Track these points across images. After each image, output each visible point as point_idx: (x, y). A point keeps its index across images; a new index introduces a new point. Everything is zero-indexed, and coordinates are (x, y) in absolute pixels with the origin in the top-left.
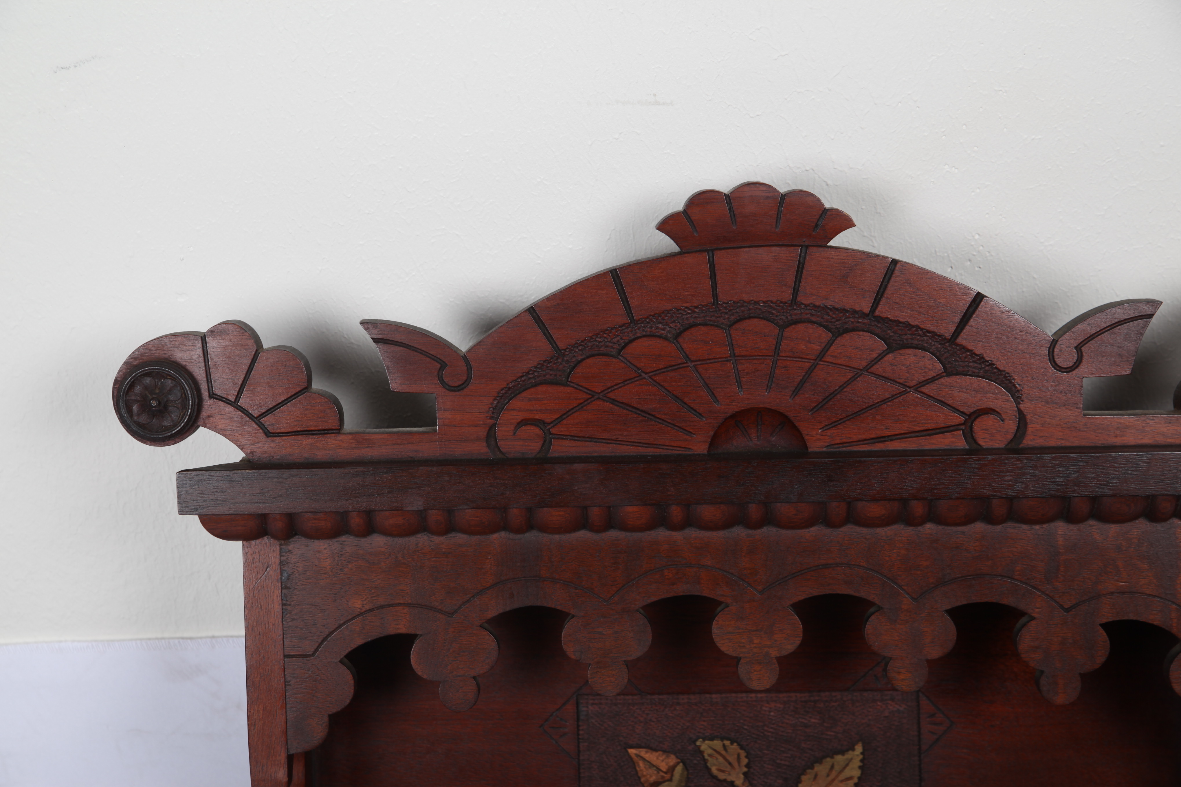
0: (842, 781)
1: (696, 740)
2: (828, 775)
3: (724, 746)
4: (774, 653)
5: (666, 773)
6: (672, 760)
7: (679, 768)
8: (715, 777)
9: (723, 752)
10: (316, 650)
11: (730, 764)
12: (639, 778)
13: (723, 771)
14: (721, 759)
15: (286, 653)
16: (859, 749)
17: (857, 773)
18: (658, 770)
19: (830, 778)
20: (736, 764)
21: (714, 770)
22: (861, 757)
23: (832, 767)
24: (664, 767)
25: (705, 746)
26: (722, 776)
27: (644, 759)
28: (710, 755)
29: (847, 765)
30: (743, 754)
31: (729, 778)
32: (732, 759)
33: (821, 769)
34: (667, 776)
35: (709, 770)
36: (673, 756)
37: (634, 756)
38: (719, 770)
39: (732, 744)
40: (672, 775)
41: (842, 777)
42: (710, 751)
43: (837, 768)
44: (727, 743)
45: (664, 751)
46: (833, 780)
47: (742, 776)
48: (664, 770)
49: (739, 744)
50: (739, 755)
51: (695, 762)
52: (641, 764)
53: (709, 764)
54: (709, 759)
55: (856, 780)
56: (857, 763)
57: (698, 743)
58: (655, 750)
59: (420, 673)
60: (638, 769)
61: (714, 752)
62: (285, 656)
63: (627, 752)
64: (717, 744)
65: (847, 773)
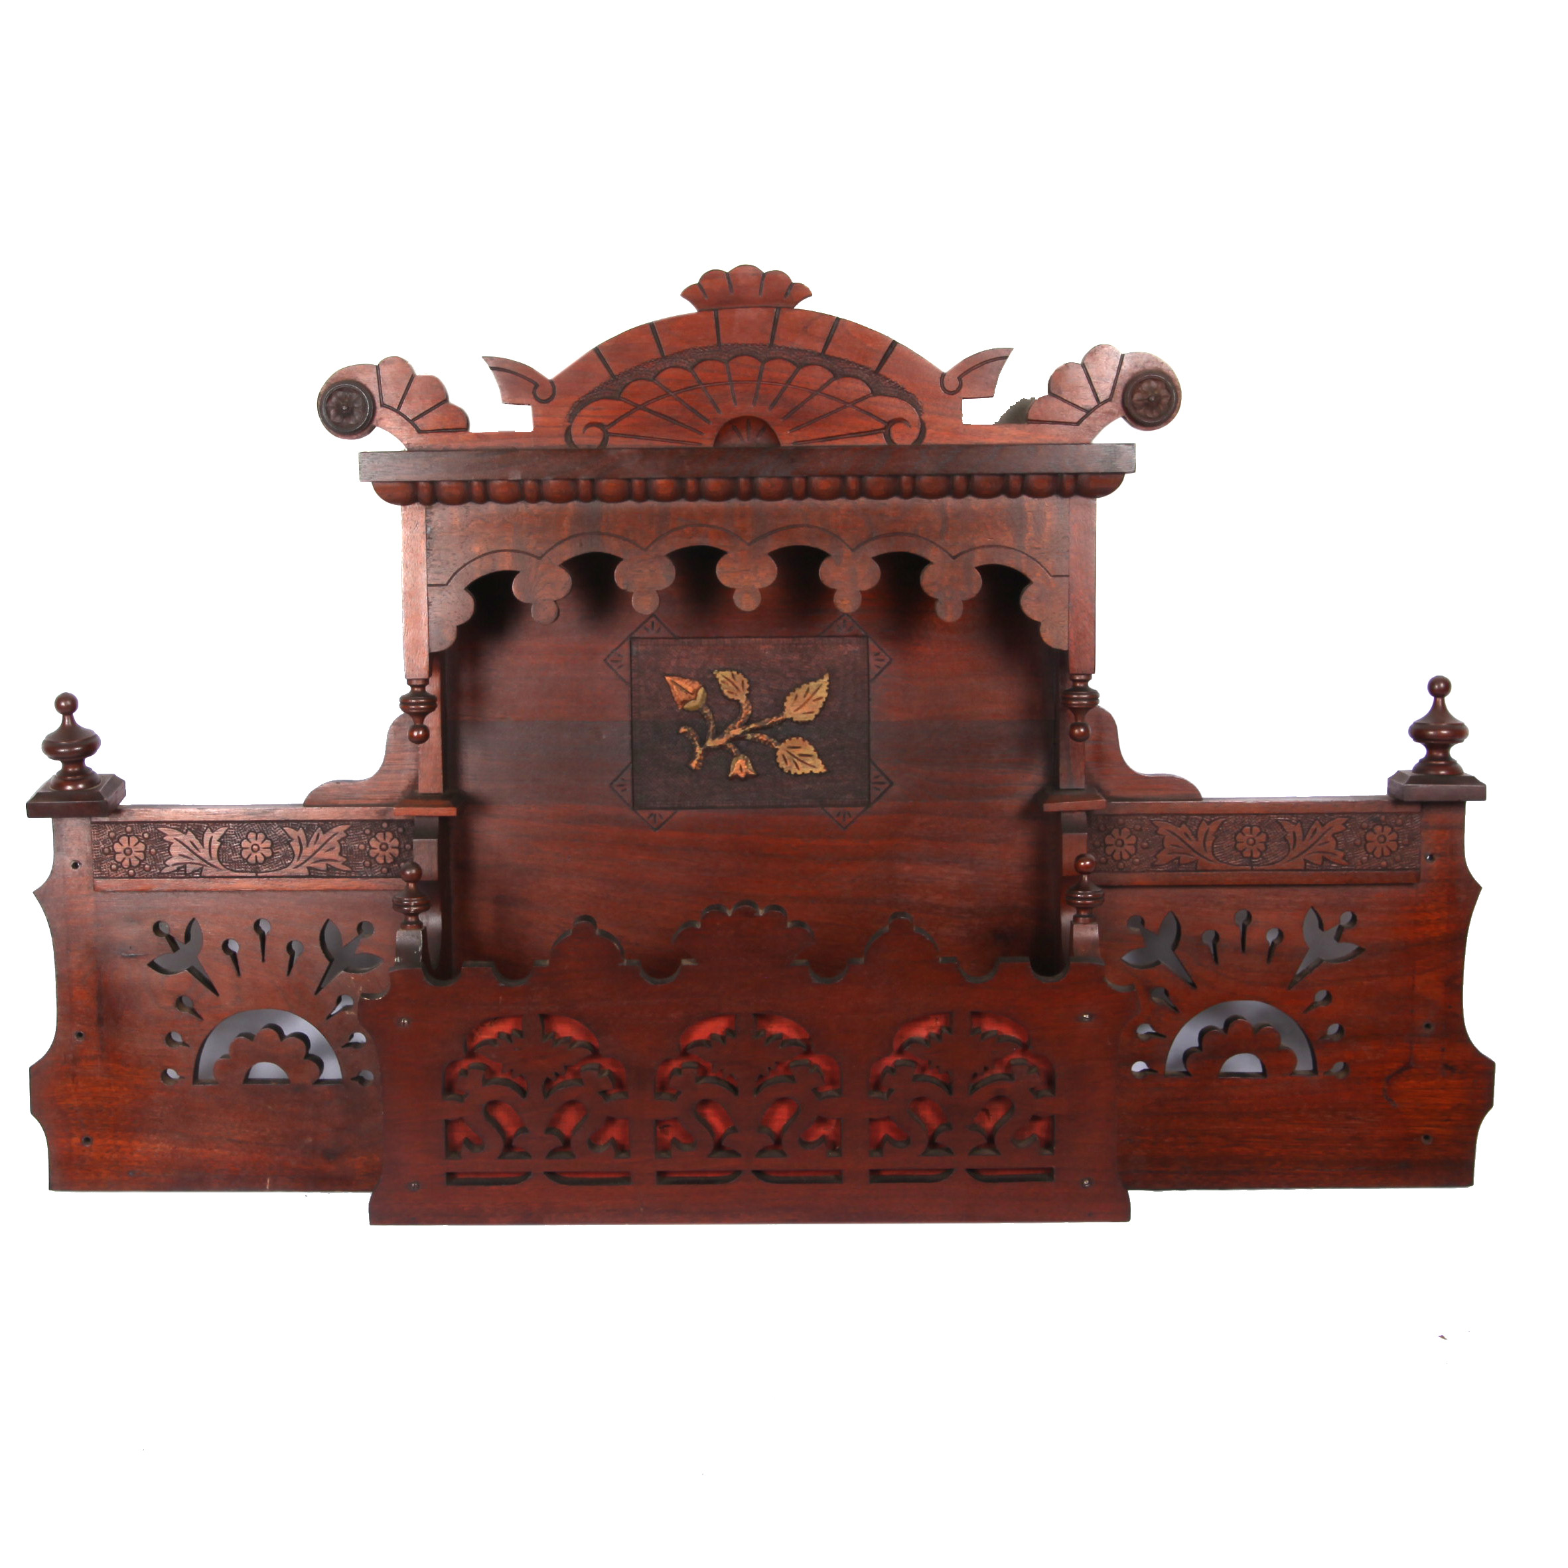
0: (814, 701)
1: (713, 671)
2: (805, 696)
3: (733, 676)
4: (758, 586)
5: (692, 694)
6: (697, 685)
7: (701, 691)
8: (726, 697)
9: (732, 680)
10: (449, 581)
11: (737, 688)
12: (673, 698)
13: (732, 693)
14: (730, 685)
15: (429, 583)
16: (826, 678)
17: (825, 695)
18: (687, 692)
19: (806, 699)
20: (740, 688)
21: (725, 692)
22: (828, 683)
23: (808, 691)
24: (690, 689)
25: (720, 676)
26: (731, 696)
27: (676, 684)
28: (723, 682)
29: (818, 689)
30: (746, 681)
31: (736, 698)
32: (739, 684)
33: (800, 692)
34: (693, 697)
35: (722, 692)
36: (697, 682)
37: (670, 683)
38: (729, 692)
39: (738, 673)
40: (696, 696)
41: (815, 697)
42: (723, 679)
43: (811, 691)
44: (735, 673)
45: (691, 679)
46: (809, 700)
47: (745, 697)
48: (691, 691)
49: (743, 674)
50: (743, 682)
51: (713, 687)
52: (675, 687)
53: (722, 688)
54: (723, 684)
55: (824, 700)
56: (825, 687)
57: (714, 673)
58: (684, 678)
59: (518, 598)
60: (672, 691)
61: (726, 680)
62: (429, 585)
63: (665, 679)
64: (728, 674)
65: (819, 694)
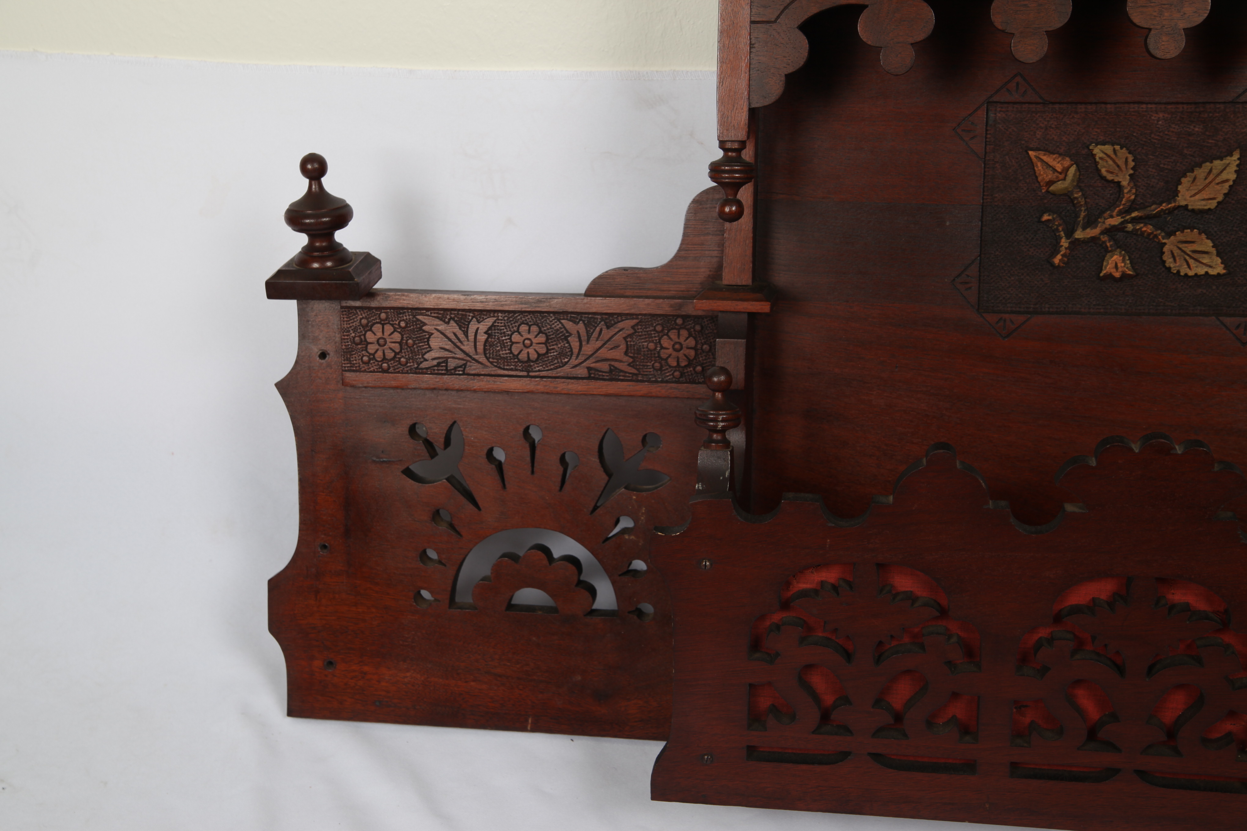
0: (1218, 184)
1: (1090, 145)
2: (1206, 179)
3: (1114, 150)
4: (1183, 25)
5: (1060, 173)
6: (1067, 162)
7: (1073, 170)
8: (1103, 178)
9: (1113, 156)
10: (778, 17)
11: (1118, 166)
12: (1037, 177)
13: (1112, 173)
14: (1111, 162)
15: (753, 19)
16: (1236, 156)
17: (1233, 176)
18: (1054, 170)
19: (1208, 181)
20: (1123, 167)
21: (1104, 171)
22: (1238, 162)
23: (1211, 171)
24: (1059, 167)
25: (1098, 151)
26: (1110, 177)
27: (1042, 161)
28: (1101, 158)
29: (1225, 169)
30: (1131, 158)
31: (1116, 179)
32: (1121, 163)
33: (1200, 173)
34: (1062, 176)
35: (1098, 171)
36: (1067, 159)
37: (1034, 160)
38: (1108, 171)
39: (1121, 148)
40: (1066, 175)
41: (1219, 180)
42: (1102, 155)
43: (1215, 172)
44: (1117, 147)
45: (1060, 155)
46: (1210, 183)
47: (1128, 177)
48: (1059, 170)
49: (1127, 149)
50: (1127, 159)
51: (1087, 164)
52: (1039, 164)
53: (1099, 166)
54: (1100, 161)
55: (1231, 183)
56: (1234, 167)
57: (1091, 148)
58: (1053, 153)
59: (864, 39)
60: (1036, 169)
61: (1104, 156)
62: (752, 22)
63: (1028, 154)
64: (1108, 149)
65: (1224, 176)
